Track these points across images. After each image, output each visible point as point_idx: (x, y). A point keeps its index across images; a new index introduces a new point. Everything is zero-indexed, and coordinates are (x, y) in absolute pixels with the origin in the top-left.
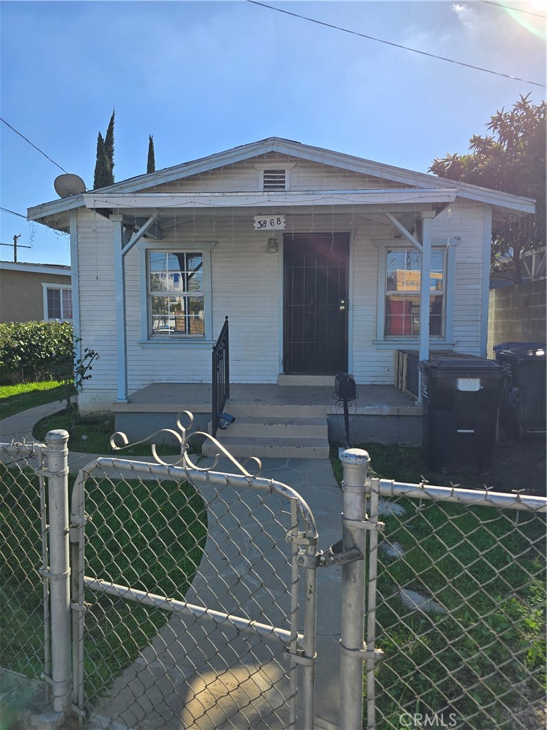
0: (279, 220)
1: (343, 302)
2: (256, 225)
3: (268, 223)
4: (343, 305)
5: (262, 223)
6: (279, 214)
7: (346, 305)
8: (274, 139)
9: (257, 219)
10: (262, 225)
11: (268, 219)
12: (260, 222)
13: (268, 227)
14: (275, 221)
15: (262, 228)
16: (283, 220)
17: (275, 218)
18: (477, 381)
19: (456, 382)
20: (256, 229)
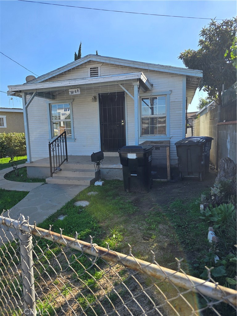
0: (78, 90)
1: (123, 121)
2: (70, 93)
3: (74, 92)
4: (123, 122)
5: (72, 92)
6: (78, 88)
7: (124, 122)
8: (90, 55)
9: (70, 90)
10: (72, 93)
11: (74, 90)
12: (71, 92)
13: (74, 93)
14: (77, 91)
15: (72, 94)
16: (79, 90)
17: (76, 89)
18: (135, 154)
19: (127, 155)
20: (70, 94)
